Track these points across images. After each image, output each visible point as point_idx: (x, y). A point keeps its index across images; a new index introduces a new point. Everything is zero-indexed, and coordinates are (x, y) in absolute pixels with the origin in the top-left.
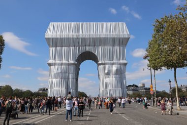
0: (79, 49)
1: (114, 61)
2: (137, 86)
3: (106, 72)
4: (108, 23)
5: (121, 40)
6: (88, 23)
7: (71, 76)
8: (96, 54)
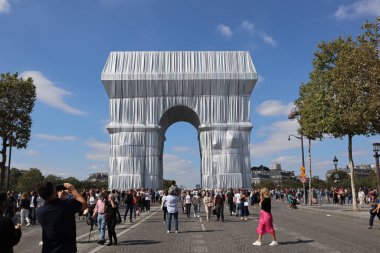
0: (164, 101)
1: (229, 124)
2: (267, 169)
3: (214, 143)
4: (217, 53)
5: (241, 85)
6: (181, 53)
7: (150, 151)
8: (196, 110)
